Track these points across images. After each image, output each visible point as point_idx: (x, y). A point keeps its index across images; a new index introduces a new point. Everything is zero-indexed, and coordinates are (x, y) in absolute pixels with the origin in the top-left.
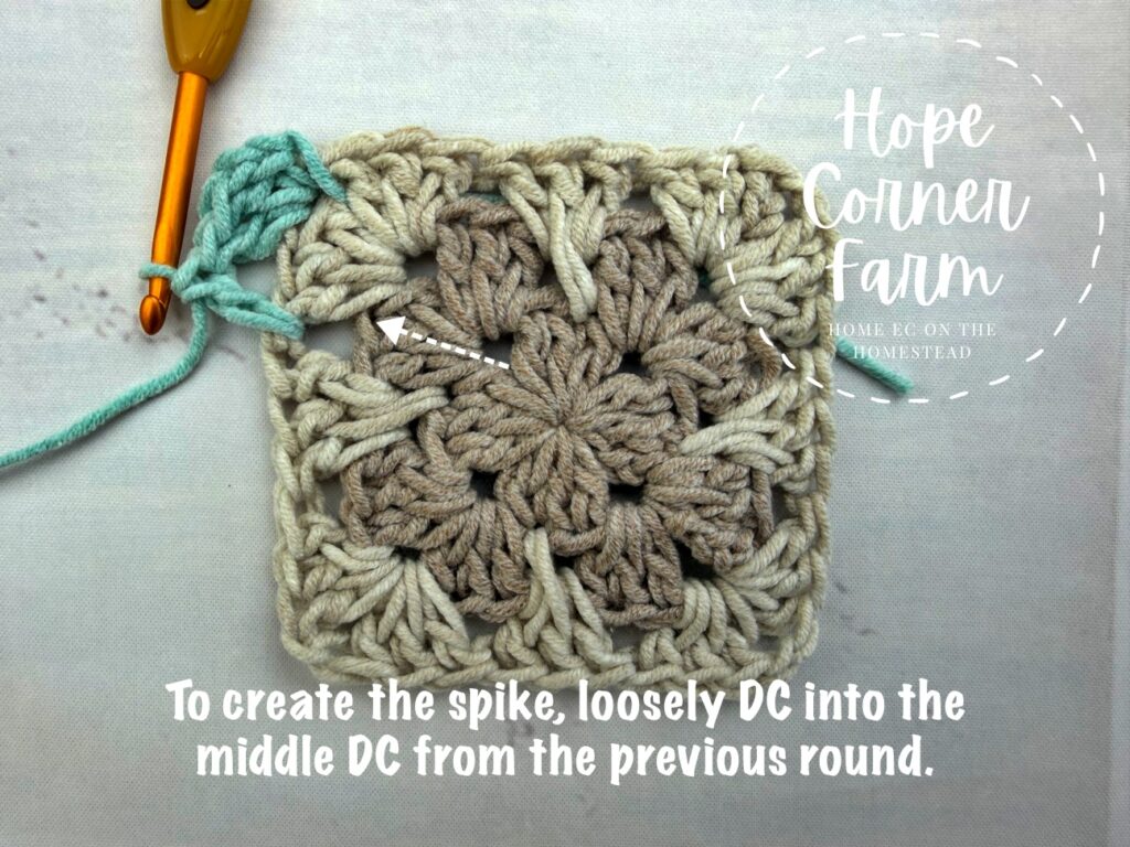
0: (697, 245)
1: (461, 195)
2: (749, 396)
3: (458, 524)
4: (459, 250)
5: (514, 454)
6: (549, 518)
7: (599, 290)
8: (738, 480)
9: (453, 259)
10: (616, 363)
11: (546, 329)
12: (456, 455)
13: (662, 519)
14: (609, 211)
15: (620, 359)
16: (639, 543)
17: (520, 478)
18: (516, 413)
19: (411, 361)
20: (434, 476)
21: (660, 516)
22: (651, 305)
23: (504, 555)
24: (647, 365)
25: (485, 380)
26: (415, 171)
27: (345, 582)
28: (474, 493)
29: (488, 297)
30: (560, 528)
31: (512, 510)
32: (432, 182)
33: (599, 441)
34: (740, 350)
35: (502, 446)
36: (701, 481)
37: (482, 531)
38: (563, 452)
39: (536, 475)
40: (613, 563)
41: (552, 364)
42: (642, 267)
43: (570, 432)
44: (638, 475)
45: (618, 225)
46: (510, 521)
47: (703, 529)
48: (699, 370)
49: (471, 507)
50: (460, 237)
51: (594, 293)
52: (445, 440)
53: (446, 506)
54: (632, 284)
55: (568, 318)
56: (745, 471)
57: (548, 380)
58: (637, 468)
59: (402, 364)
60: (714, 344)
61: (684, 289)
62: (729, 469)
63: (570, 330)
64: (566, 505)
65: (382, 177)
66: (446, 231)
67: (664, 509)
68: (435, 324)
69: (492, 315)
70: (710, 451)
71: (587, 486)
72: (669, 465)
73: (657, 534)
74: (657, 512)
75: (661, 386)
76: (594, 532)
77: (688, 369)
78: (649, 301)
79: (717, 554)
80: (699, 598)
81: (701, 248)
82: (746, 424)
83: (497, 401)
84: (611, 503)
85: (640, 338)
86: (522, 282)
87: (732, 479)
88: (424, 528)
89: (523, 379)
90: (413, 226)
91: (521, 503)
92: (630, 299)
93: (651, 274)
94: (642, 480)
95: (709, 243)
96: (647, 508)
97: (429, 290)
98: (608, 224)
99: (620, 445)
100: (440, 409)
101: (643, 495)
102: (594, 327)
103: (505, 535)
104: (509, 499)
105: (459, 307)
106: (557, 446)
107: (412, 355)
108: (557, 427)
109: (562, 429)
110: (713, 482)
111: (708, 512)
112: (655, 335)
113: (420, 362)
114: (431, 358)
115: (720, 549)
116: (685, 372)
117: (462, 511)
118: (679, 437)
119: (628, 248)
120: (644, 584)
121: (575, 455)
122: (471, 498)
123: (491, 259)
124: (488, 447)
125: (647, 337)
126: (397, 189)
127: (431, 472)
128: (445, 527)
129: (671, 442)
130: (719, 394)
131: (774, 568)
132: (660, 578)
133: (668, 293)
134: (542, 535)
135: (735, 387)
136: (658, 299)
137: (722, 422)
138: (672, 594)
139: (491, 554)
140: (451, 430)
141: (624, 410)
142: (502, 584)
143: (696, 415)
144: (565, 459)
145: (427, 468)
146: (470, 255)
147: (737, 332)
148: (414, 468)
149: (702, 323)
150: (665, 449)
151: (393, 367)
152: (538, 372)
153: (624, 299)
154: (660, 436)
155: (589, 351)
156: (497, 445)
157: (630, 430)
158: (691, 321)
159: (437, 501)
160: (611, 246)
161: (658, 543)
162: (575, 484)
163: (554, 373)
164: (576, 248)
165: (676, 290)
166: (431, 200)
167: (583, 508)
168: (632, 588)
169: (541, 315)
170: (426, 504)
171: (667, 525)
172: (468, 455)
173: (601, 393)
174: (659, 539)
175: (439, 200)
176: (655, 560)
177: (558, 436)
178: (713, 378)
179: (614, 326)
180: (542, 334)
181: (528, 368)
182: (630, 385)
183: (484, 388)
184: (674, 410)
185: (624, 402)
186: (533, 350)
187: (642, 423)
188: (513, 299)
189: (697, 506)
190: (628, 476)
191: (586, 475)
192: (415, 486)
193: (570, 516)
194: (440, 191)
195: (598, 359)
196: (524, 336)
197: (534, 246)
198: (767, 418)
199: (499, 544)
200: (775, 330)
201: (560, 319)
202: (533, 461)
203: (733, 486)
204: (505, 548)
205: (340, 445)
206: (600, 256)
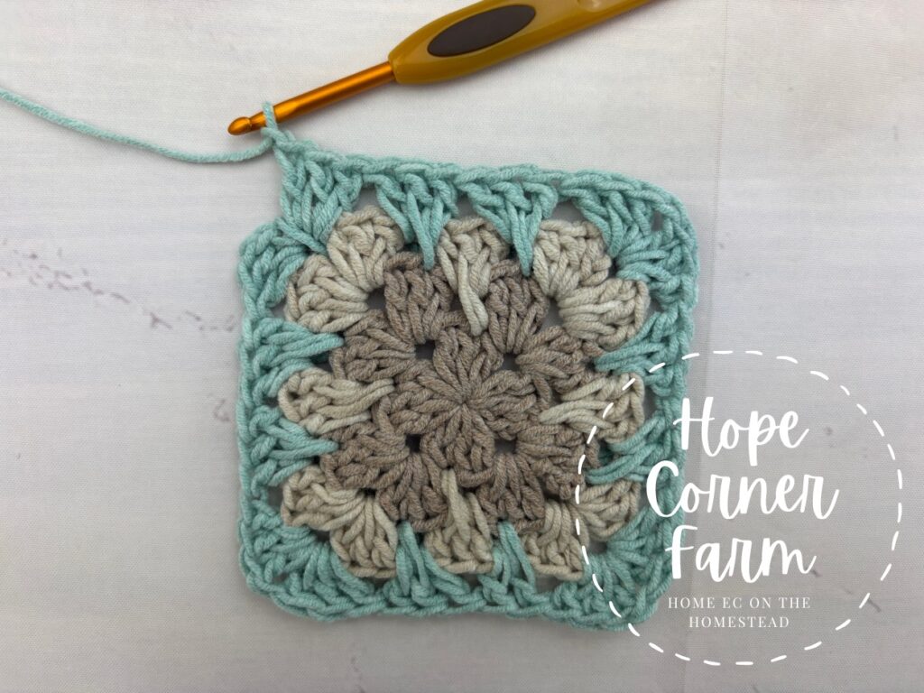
0: (550, 286)
1: (397, 252)
2: (586, 383)
3: (399, 470)
4: (398, 289)
5: (434, 423)
6: (456, 462)
7: (490, 316)
8: (575, 440)
9: (395, 296)
10: (499, 364)
11: (455, 340)
12: (397, 425)
13: (530, 465)
14: (492, 264)
15: (503, 360)
16: (516, 480)
17: (438, 437)
18: (436, 396)
19: (368, 366)
20: (383, 440)
21: (528, 463)
22: (521, 324)
23: (430, 490)
24: (519, 365)
25: (416, 372)
26: (369, 238)
27: (325, 508)
28: (408, 449)
29: (419, 319)
30: (464, 469)
31: (433, 459)
32: (380, 244)
33: (488, 415)
34: (578, 356)
35: (425, 419)
36: (552, 441)
37: (415, 475)
38: (465, 422)
39: (448, 436)
40: (501, 493)
41: (459, 365)
42: (515, 299)
43: (470, 408)
44: (511, 435)
45: (500, 272)
46: (432, 466)
47: (554, 472)
48: (553, 370)
49: (406, 459)
50: (399, 280)
51: (487, 319)
52: (389, 415)
53: (391, 459)
54: (509, 310)
55: (469, 333)
56: (579, 434)
57: (457, 374)
58: (511, 432)
59: (364, 367)
60: (562, 354)
61: (542, 312)
62: (569, 433)
63: (470, 341)
64: (468, 454)
65: (349, 242)
66: (390, 277)
67: (530, 458)
68: (385, 340)
69: (421, 331)
70: (557, 421)
71: (481, 442)
72: (530, 431)
73: (526, 473)
74: (526, 459)
75: (527, 379)
76: (486, 472)
77: (545, 370)
78: (520, 321)
79: (562, 488)
80: (554, 514)
81: (552, 287)
82: (582, 403)
83: (424, 387)
84: (496, 453)
85: (514, 346)
86: (439, 307)
87: (572, 439)
88: (376, 475)
89: (442, 373)
90: (369, 274)
91: (439, 453)
92: (508, 320)
93: (520, 303)
94: (514, 438)
95: (558, 286)
96: (519, 457)
97: (379, 318)
98: (493, 273)
99: (501, 417)
100: (388, 395)
101: (515, 448)
102: (486, 340)
103: (429, 476)
104: (432, 452)
105: (401, 327)
106: (461, 418)
107: (368, 360)
108: (461, 405)
109: (464, 406)
110: (559, 442)
111: (556, 461)
112: (523, 345)
113: (374, 364)
114: (382, 361)
115: (564, 485)
116: (542, 371)
117: (401, 461)
118: (537, 411)
119: (508, 287)
120: (520, 506)
121: (474, 424)
122: (405, 453)
123: (420, 295)
124: (416, 420)
125: (519, 345)
126: (358, 250)
127: (380, 437)
128: (391, 473)
129: (533, 414)
130: (566, 384)
131: (602, 500)
132: (529, 502)
133: (531, 315)
134: (452, 473)
135: (576, 379)
136: (525, 320)
137: (567, 401)
138: (538, 510)
139: (421, 489)
140: (394, 407)
141: (505, 393)
142: (429, 509)
143: (549, 397)
144: (467, 426)
145: (377, 434)
146: (406, 291)
147: (575, 345)
148: (368, 435)
149: (553, 340)
150: (528, 418)
151: (357, 371)
152: (450, 368)
153: (505, 321)
154: (526, 412)
155: (484, 356)
156: (422, 418)
157: (508, 408)
158: (546, 339)
159: (384, 456)
160: (496, 287)
161: (527, 479)
162: (473, 441)
163: (460, 371)
164: (474, 290)
165: (537, 314)
166: (380, 257)
167: (479, 456)
168: (513, 509)
169: (453, 330)
170: (376, 458)
171: (534, 469)
172: (404, 426)
173: (490, 384)
174: (528, 477)
175: (385, 257)
176: (526, 490)
177: (462, 411)
178: (561, 374)
179: (498, 340)
180: (453, 342)
181: (444, 367)
182: (508, 378)
183: (416, 379)
184: (536, 393)
185: (504, 390)
186: (447, 354)
187: (515, 403)
188: (436, 321)
189: (550, 457)
190: (505, 435)
191: (480, 435)
192: (370, 447)
193: (470, 461)
194: (385, 251)
195: (489, 362)
196: (441, 343)
197: (447, 283)
198: (595, 399)
199: (426, 482)
200: (600, 341)
201: (464, 334)
202: (446, 427)
203: (573, 444)
204: (430, 485)
205: (323, 420)
206: (489, 293)
